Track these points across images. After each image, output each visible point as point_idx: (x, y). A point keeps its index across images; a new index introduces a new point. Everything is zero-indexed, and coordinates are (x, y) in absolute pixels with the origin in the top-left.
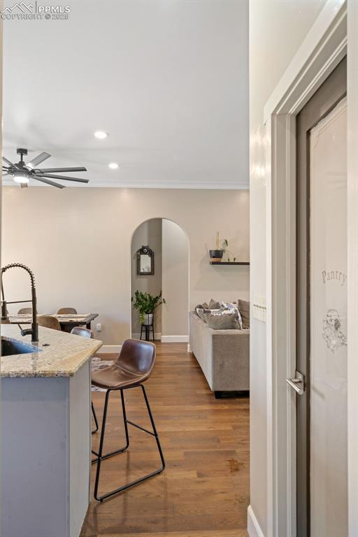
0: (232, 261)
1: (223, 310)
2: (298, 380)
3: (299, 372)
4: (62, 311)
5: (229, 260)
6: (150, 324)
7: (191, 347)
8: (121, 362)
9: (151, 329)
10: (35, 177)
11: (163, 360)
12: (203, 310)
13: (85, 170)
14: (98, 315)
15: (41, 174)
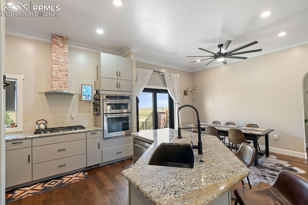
4: (249, 126)
10: (228, 56)
13: (257, 42)
14: (274, 130)
15: (230, 54)
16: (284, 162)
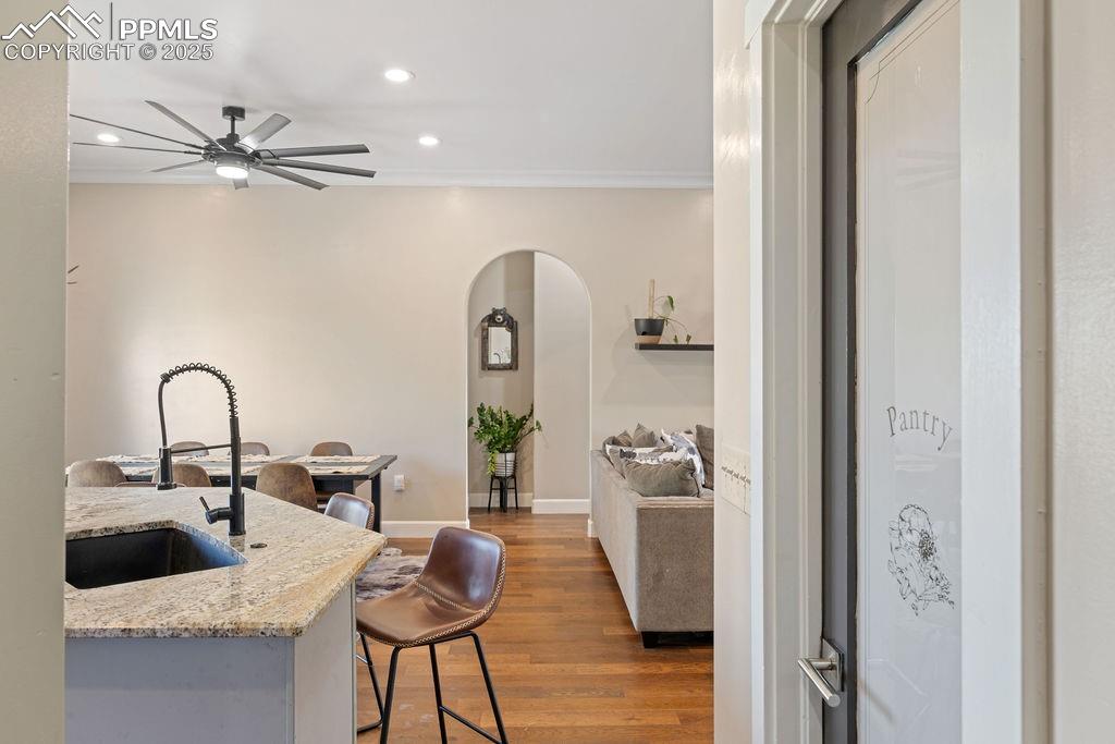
0: (682, 341)
1: (660, 451)
2: (827, 663)
3: (831, 642)
4: (321, 450)
5: (676, 340)
6: (509, 473)
7: (595, 527)
8: (429, 578)
9: (512, 484)
10: (261, 165)
11: (535, 555)
12: (620, 448)
13: (367, 151)
14: (395, 458)
15: (273, 160)
16: (419, 557)
